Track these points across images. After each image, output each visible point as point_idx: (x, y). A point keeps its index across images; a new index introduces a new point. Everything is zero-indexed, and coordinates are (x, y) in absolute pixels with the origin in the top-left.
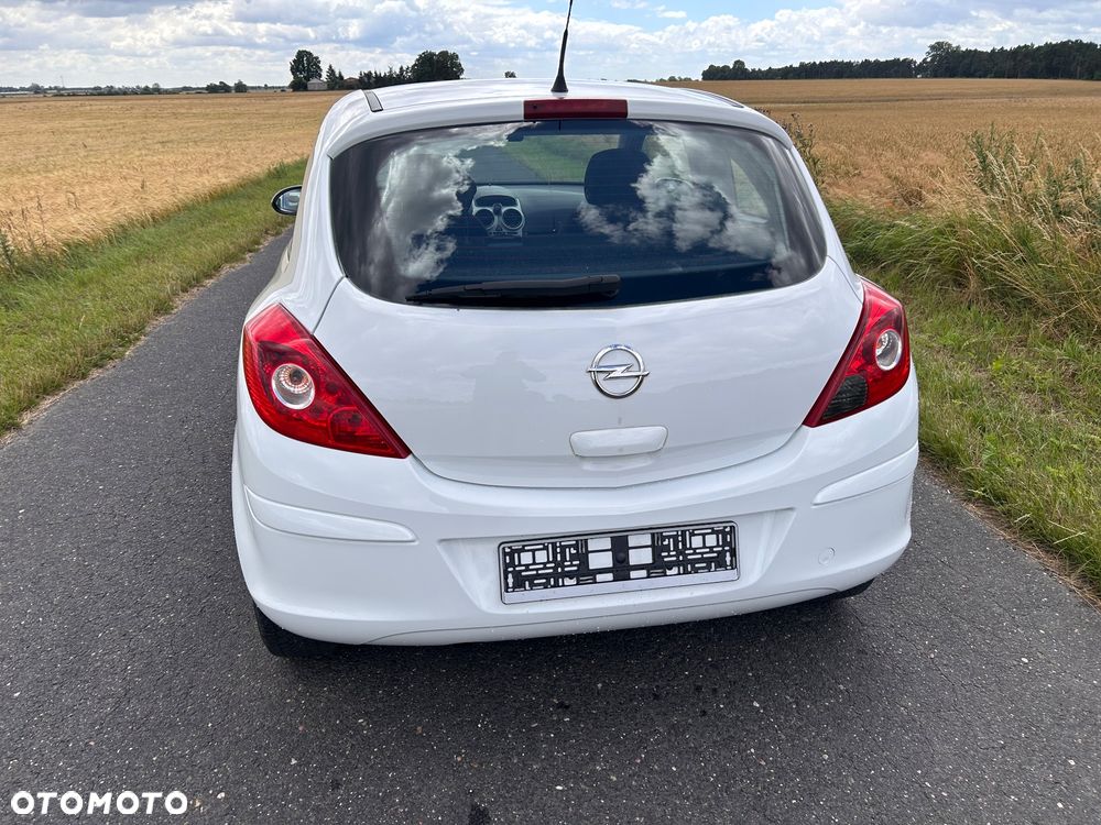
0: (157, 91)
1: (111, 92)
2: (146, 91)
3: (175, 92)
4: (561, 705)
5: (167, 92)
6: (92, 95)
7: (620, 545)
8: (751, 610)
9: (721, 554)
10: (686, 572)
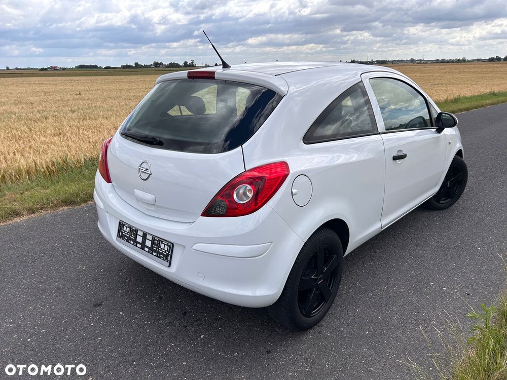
0: (464, 61)
1: (443, 62)
2: (458, 61)
3: (473, 61)
4: (161, 298)
5: (469, 61)
6: (434, 63)
7: (144, 236)
8: (168, 278)
9: (168, 255)
10: (157, 256)
